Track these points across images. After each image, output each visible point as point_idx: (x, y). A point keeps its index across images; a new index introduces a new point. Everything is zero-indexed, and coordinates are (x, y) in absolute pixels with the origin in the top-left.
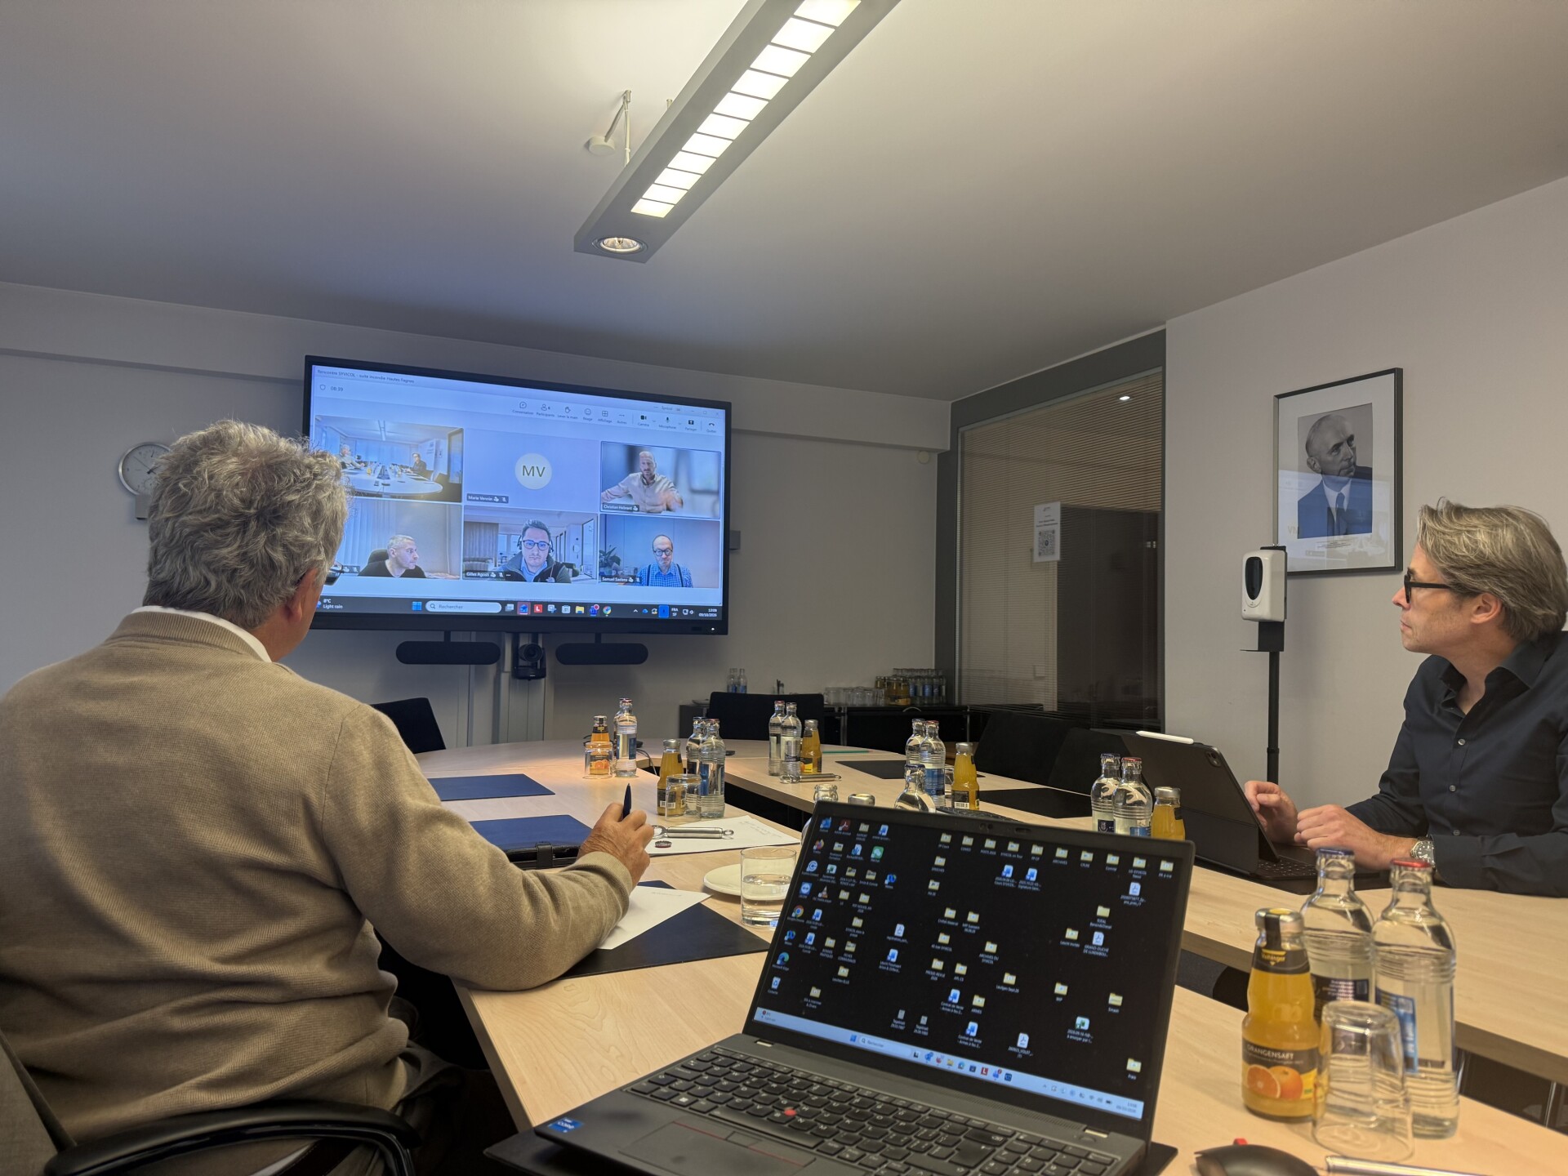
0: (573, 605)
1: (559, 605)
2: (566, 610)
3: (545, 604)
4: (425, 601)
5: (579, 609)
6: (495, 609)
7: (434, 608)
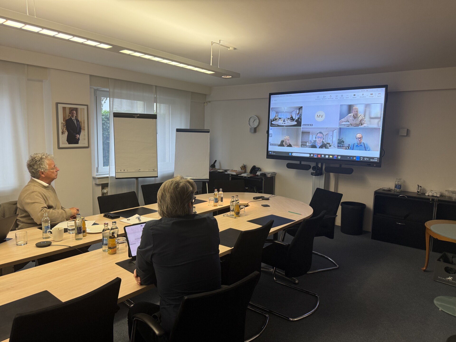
0: (329, 155)
1: (325, 155)
2: (327, 157)
3: (321, 155)
4: (292, 153)
5: (331, 157)
6: (308, 155)
7: (294, 155)
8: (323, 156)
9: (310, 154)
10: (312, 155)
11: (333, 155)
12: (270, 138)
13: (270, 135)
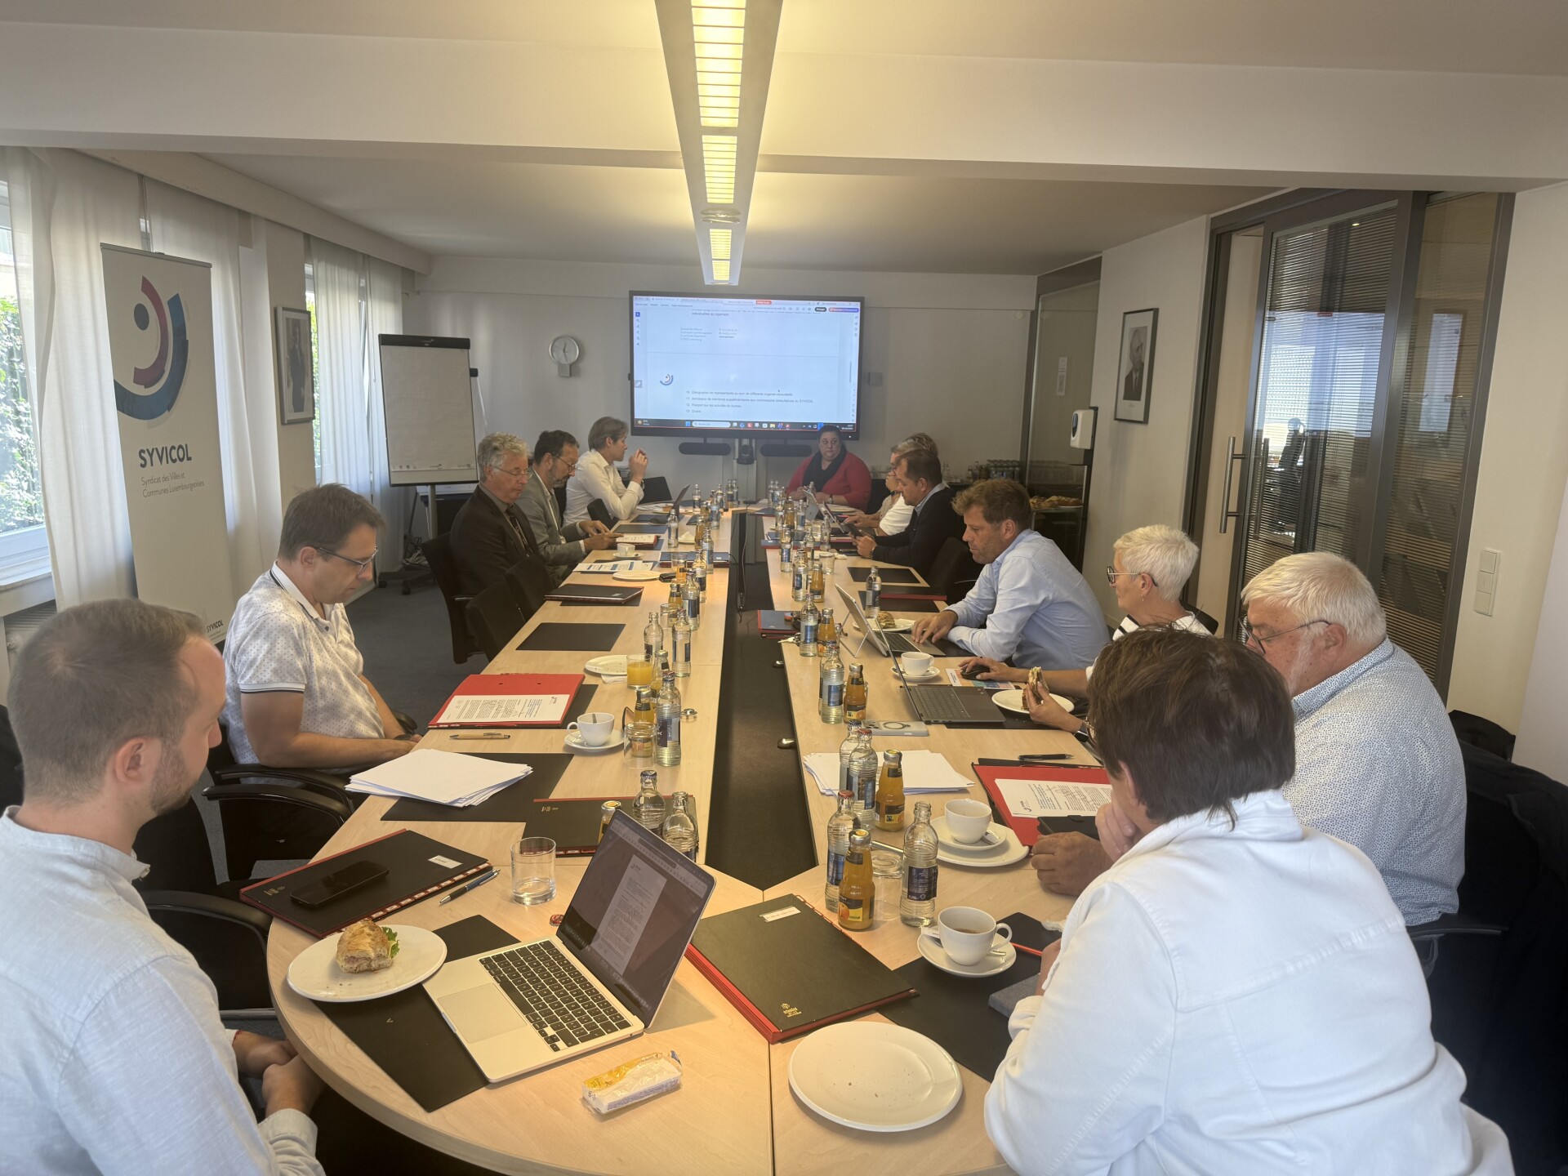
0: (769, 423)
1: (761, 423)
2: (765, 426)
3: (754, 423)
4: (692, 421)
5: (772, 426)
6: (727, 426)
7: (696, 425)
8: (757, 425)
9: (732, 422)
10: (735, 424)
11: (777, 424)
12: (636, 390)
13: (637, 384)
